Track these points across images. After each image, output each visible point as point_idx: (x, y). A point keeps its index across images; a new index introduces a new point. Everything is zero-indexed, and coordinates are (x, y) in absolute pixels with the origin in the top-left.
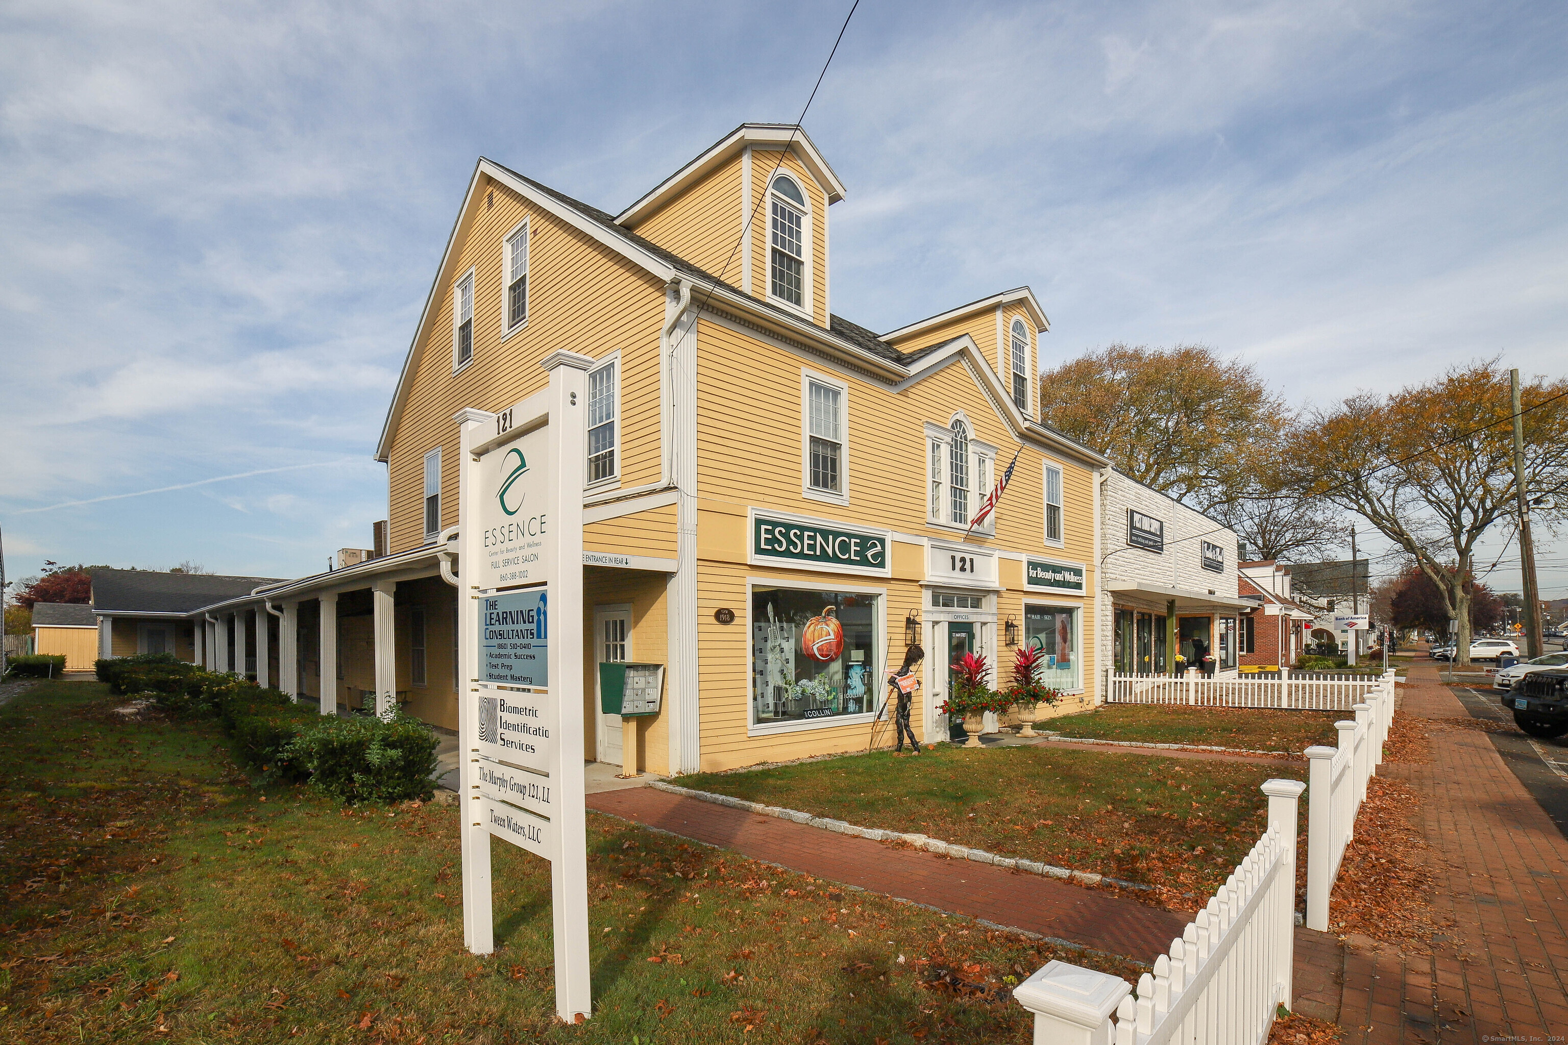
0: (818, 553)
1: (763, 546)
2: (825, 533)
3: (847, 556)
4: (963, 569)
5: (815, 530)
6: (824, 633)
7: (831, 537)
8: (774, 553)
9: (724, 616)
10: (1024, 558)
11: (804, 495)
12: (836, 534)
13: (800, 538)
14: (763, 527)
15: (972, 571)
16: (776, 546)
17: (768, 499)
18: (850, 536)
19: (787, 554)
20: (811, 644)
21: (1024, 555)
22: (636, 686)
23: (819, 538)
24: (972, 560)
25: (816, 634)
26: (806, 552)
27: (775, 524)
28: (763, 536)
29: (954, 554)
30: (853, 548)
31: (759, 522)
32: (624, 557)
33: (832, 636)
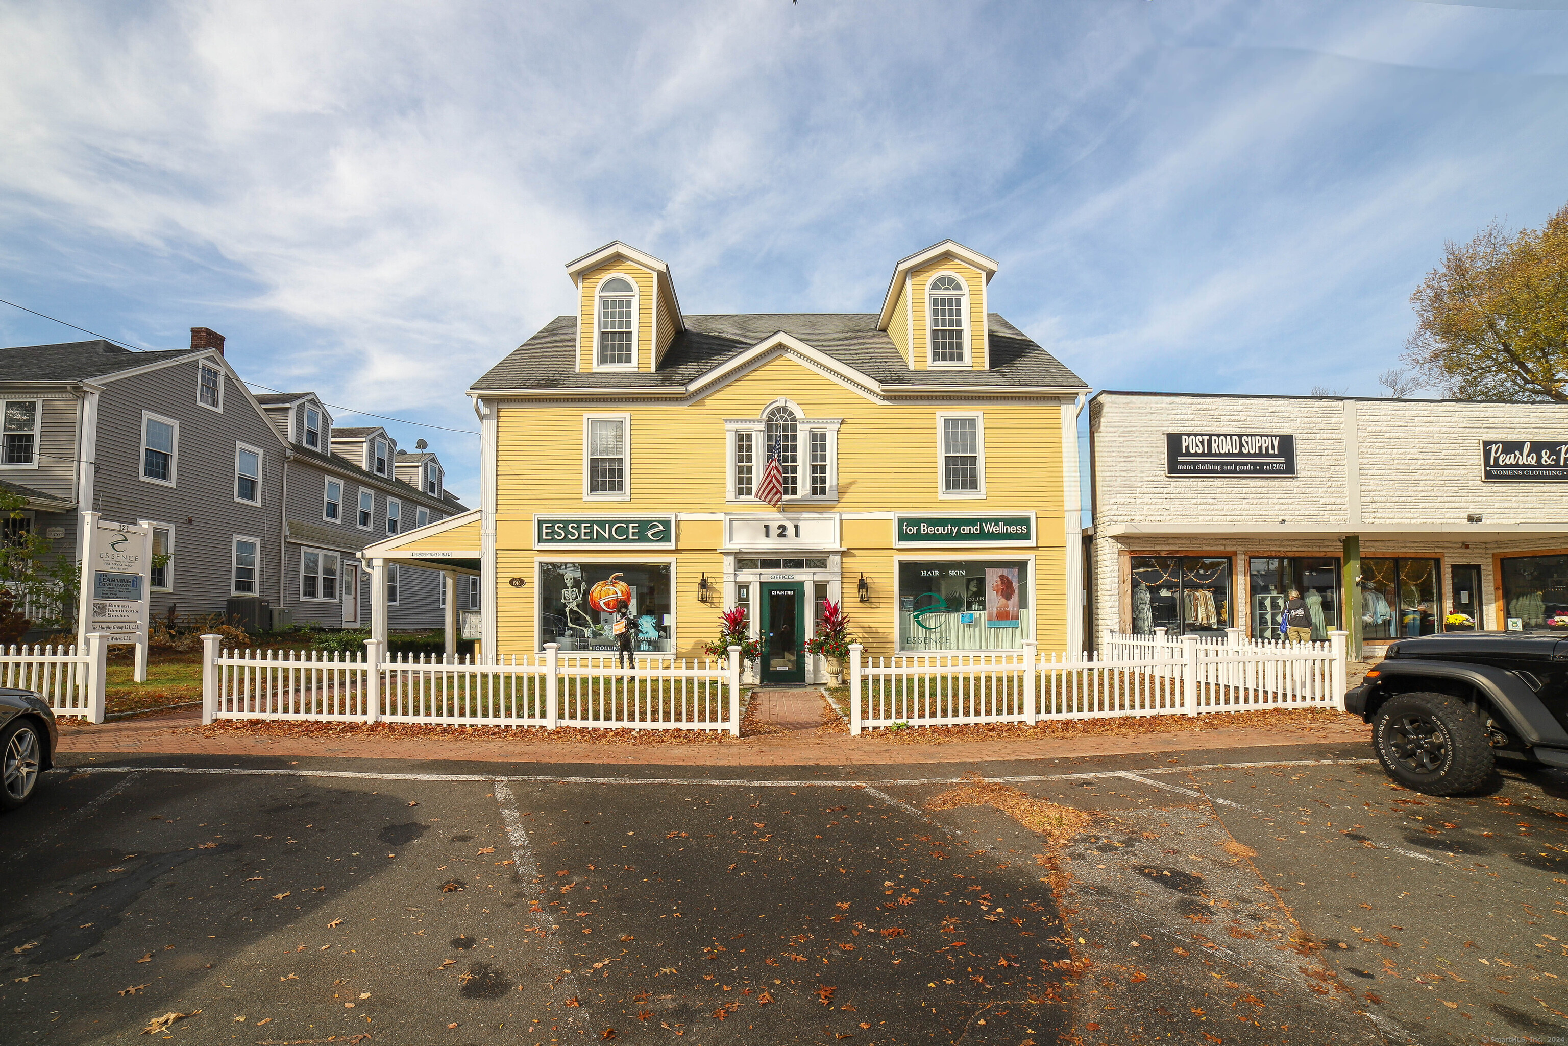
0: (595, 537)
1: (544, 537)
2: (601, 524)
3: (625, 537)
4: (782, 535)
5: (592, 522)
6: (611, 592)
7: (607, 525)
8: (553, 540)
9: (517, 582)
10: (892, 516)
11: (585, 499)
12: (612, 523)
13: (578, 528)
14: (544, 525)
15: (797, 535)
16: (556, 536)
17: (551, 507)
18: (628, 522)
19: (565, 540)
20: (597, 600)
21: (893, 514)
22: (472, 623)
23: (595, 527)
24: (796, 527)
25: (603, 593)
26: (583, 537)
27: (554, 522)
28: (545, 531)
29: (767, 523)
30: (631, 530)
31: (540, 523)
32: (447, 552)
33: (620, 594)
